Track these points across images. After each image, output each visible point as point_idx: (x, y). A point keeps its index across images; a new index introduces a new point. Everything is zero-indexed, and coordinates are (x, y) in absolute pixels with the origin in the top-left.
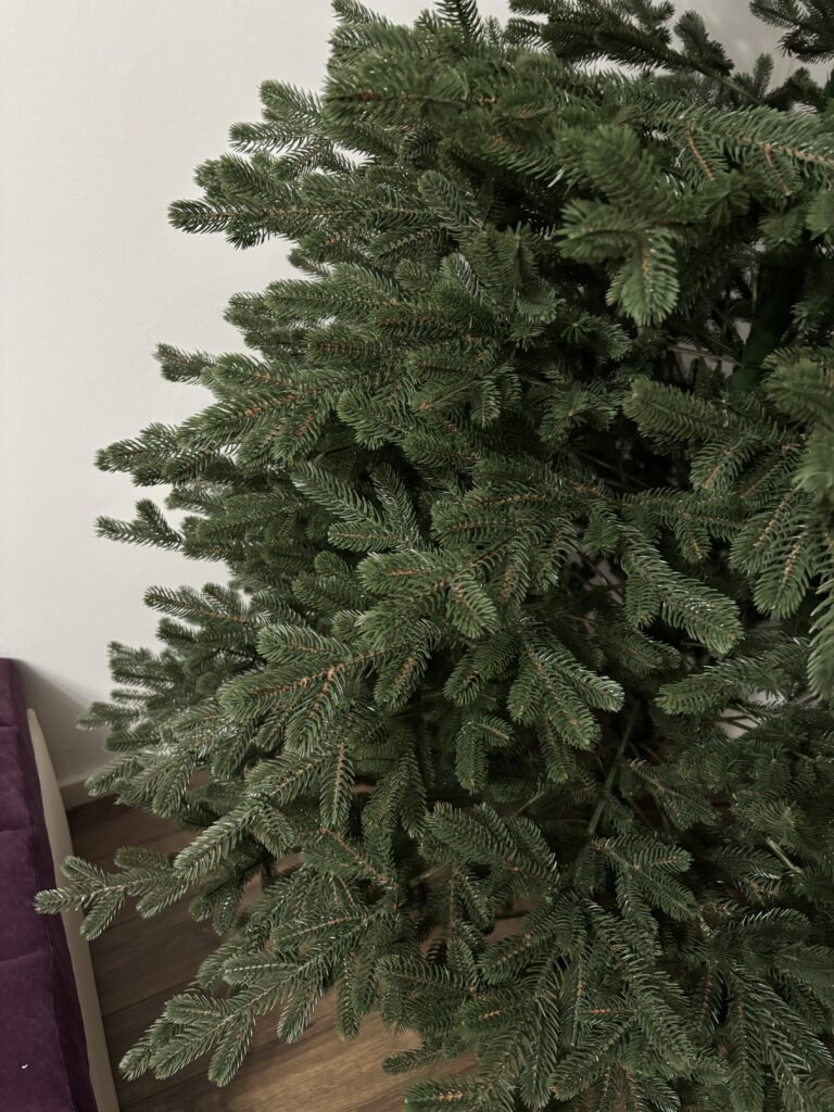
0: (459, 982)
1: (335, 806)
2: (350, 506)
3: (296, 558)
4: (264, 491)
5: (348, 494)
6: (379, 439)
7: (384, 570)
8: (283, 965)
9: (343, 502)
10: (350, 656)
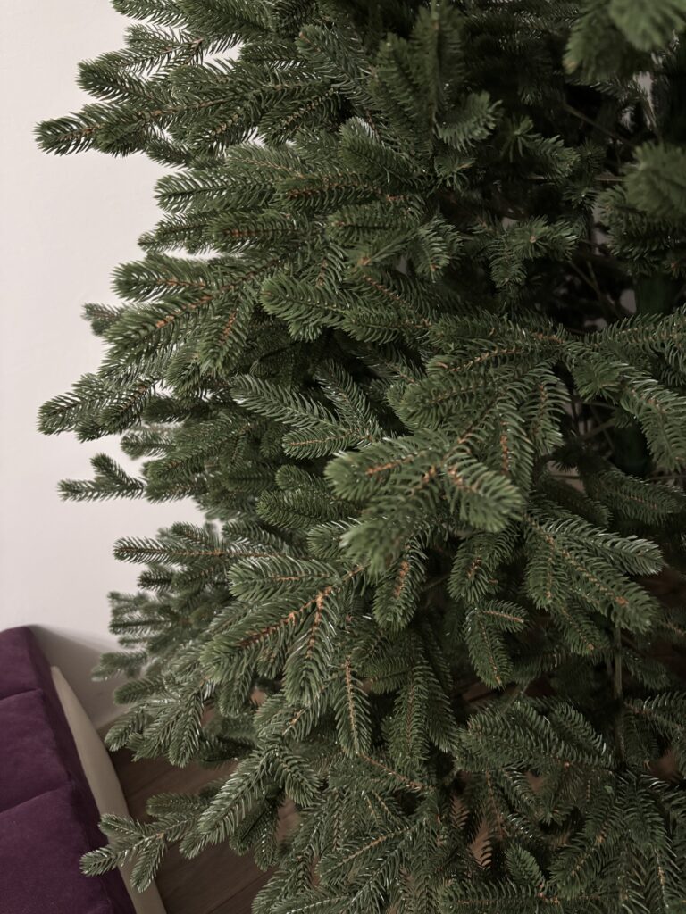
0: (527, 890)
1: (355, 734)
2: (299, 412)
3: (258, 479)
4: (211, 418)
5: (294, 399)
6: (314, 326)
7: (358, 470)
8: (335, 900)
9: (292, 408)
10: (337, 575)
